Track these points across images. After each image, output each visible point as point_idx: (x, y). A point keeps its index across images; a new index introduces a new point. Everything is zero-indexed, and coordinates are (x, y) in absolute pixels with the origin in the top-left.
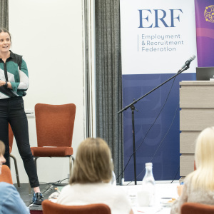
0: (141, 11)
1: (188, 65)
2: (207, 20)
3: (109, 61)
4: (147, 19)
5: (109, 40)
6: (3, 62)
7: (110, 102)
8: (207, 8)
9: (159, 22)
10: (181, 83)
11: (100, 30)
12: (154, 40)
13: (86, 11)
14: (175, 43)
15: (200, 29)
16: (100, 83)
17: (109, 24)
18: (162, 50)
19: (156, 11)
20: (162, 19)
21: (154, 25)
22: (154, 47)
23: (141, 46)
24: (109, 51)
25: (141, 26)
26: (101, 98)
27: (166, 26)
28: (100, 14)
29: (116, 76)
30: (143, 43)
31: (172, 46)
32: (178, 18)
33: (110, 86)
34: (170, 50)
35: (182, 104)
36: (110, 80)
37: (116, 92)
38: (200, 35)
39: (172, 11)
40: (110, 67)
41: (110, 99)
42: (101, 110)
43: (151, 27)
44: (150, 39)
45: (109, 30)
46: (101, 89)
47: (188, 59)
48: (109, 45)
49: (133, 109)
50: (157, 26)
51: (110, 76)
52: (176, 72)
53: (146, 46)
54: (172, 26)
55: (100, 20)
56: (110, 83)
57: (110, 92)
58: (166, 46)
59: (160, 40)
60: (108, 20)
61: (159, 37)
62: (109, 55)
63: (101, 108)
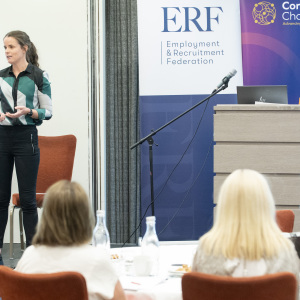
0: (165, 10)
1: (226, 82)
2: (256, 21)
3: (125, 77)
4: (174, 19)
5: (124, 48)
6: (14, 76)
7: (125, 133)
8: (256, 5)
9: (191, 24)
10: (215, 108)
11: (112, 34)
12: (183, 49)
13: (92, 9)
14: (213, 53)
15: (246, 34)
16: (112, 107)
17: (124, 27)
18: (194, 62)
19: (187, 9)
20: (194, 21)
21: (184, 29)
22: (184, 58)
23: (165, 57)
24: (125, 64)
25: (166, 30)
26: (112, 128)
27: (200, 29)
28: (112, 13)
29: (133, 98)
30: (169, 53)
31: (208, 57)
32: (217, 19)
33: (125, 112)
34: (206, 62)
35: (217, 137)
36: (125, 103)
37: (133, 119)
38: (247, 43)
39: (208, 9)
40: (125, 86)
41: (125, 128)
42: (112, 144)
43: (179, 30)
44: (178, 48)
45: (124, 34)
46: (112, 115)
47: (227, 74)
48: (125, 55)
49: (151, 143)
50: (187, 29)
51: (125, 98)
52: (210, 93)
53: (173, 58)
54: (209, 29)
55: (112, 21)
56: (125, 107)
57: (125, 119)
58: (199, 57)
59: (192, 49)
60: (124, 22)
61: (190, 45)
62: (124, 69)
63: (112, 141)
